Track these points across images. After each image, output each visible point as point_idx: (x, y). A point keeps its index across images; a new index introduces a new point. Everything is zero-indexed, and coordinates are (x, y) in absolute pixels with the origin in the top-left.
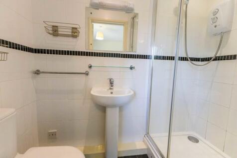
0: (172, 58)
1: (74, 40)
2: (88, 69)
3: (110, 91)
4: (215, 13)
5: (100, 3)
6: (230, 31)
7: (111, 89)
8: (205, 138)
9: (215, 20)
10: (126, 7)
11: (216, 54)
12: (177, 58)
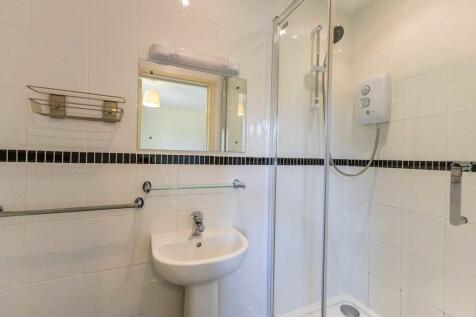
0: (320, 162)
1: (109, 128)
2: (141, 194)
3: (196, 241)
4: (366, 91)
5: (172, 55)
6: (388, 122)
7: (195, 235)
8: (368, 306)
9: (366, 102)
10: (225, 67)
11: (373, 156)
12: (327, 162)
